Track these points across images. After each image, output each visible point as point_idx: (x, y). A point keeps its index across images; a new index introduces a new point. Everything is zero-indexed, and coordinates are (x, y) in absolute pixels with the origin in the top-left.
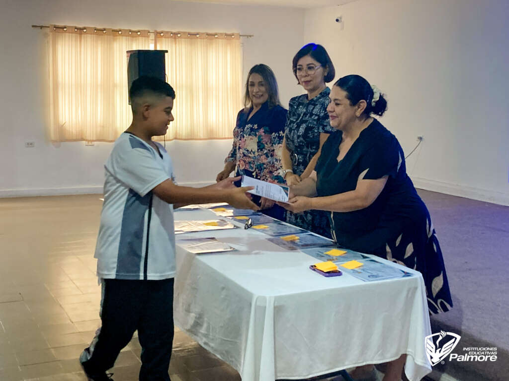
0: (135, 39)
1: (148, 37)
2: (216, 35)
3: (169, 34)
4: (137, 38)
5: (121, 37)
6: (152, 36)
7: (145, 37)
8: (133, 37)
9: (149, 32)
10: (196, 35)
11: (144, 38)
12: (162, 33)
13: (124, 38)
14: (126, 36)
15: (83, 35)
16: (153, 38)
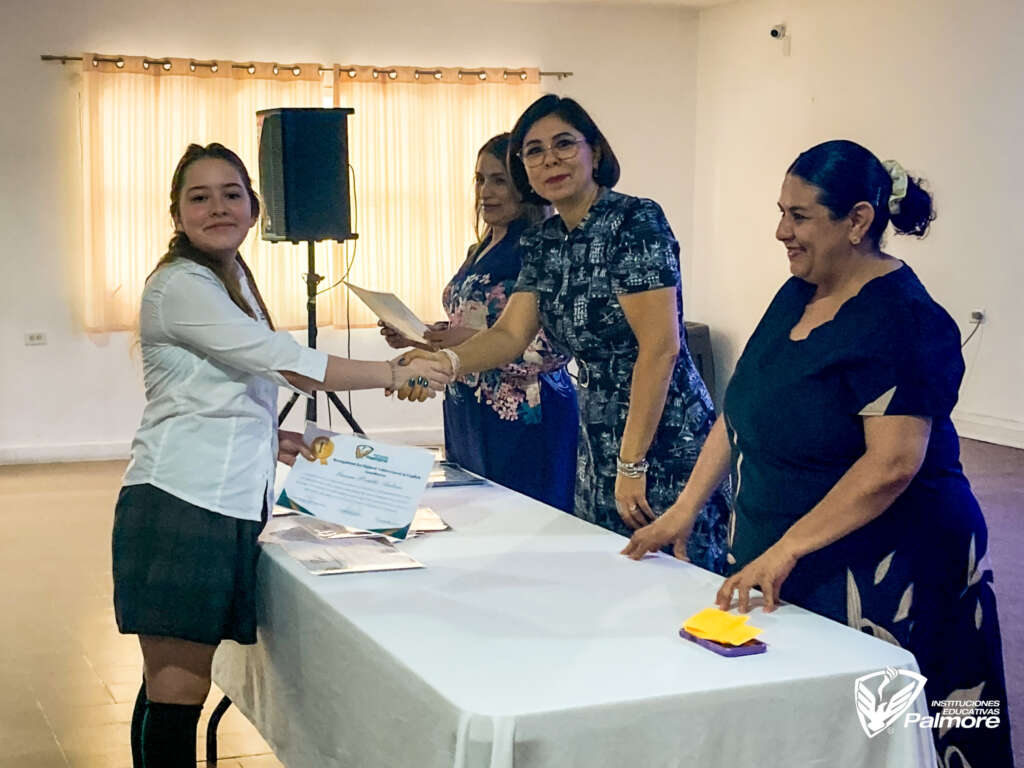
0: (287, 83)
1: (319, 79)
2: (483, 72)
3: (370, 71)
4: (293, 83)
5: (253, 81)
6: (328, 78)
7: (310, 80)
8: (284, 80)
9: (320, 69)
10: (434, 73)
11: (308, 83)
12: (352, 70)
13: (261, 83)
14: (267, 78)
15: (162, 78)
16: (332, 83)
